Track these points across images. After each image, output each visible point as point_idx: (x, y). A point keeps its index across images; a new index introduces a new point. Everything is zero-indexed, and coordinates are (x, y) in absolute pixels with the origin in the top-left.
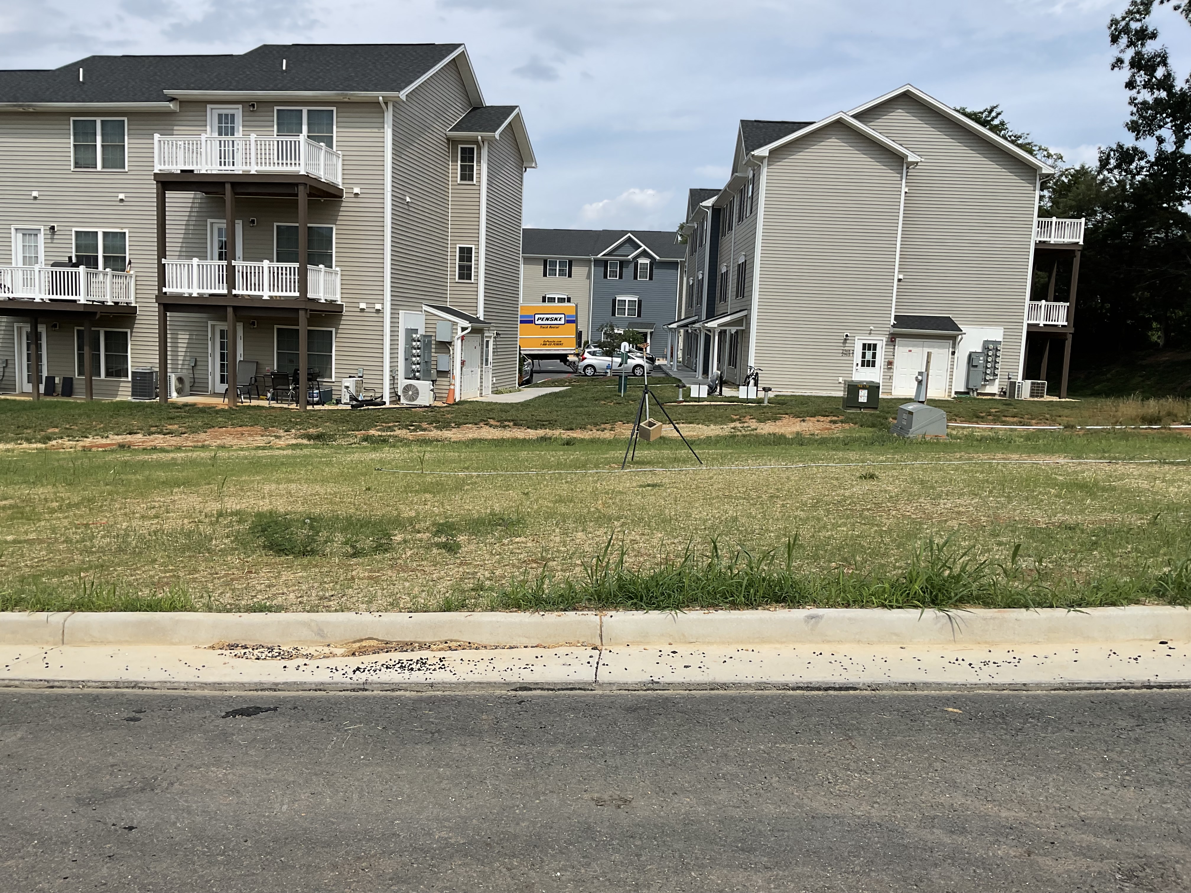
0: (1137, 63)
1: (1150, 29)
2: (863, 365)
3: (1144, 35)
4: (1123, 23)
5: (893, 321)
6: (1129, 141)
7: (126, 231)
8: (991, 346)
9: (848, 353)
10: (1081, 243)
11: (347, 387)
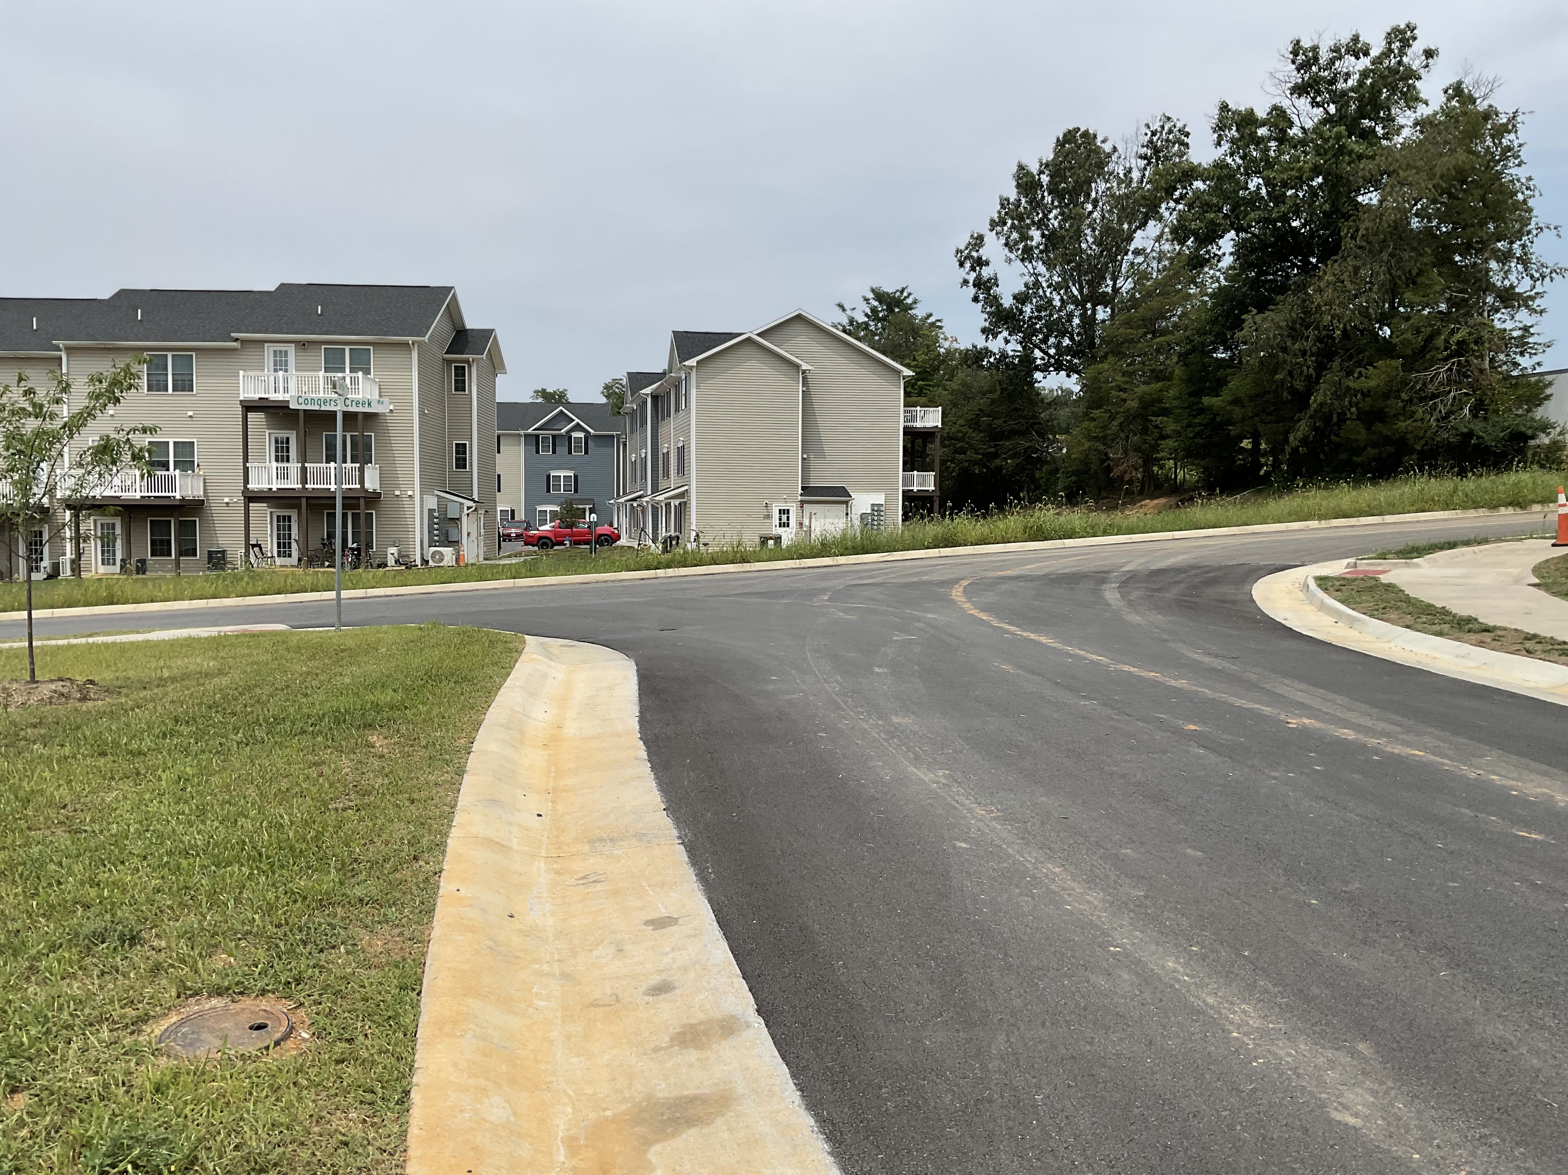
0: (978, 283)
1: (984, 258)
2: (780, 526)
3: (980, 263)
4: (967, 252)
5: (800, 491)
6: (981, 343)
7: (195, 440)
8: (876, 508)
9: (768, 517)
10: (940, 426)
11: (392, 554)
